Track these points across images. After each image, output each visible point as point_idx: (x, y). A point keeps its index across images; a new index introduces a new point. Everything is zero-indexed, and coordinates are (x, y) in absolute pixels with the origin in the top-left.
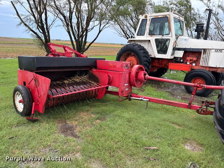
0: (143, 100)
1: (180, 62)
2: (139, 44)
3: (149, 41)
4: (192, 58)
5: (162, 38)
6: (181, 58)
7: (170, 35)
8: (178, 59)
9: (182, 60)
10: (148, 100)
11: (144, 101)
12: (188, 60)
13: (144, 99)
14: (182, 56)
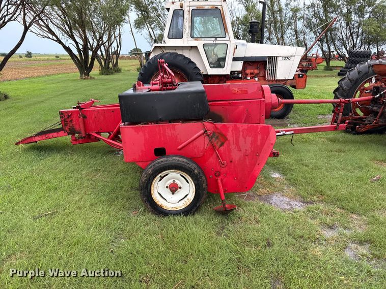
0: (286, 135)
1: (239, 78)
2: (179, 52)
3: (196, 47)
4: (252, 71)
5: (214, 43)
6: (239, 72)
7: (227, 38)
8: (234, 74)
9: (240, 75)
10: (292, 132)
11: (288, 134)
12: (248, 74)
13: (288, 133)
14: (241, 70)
